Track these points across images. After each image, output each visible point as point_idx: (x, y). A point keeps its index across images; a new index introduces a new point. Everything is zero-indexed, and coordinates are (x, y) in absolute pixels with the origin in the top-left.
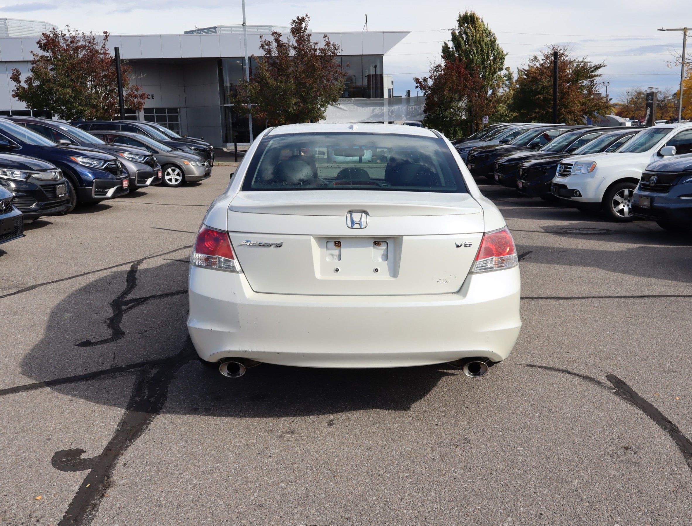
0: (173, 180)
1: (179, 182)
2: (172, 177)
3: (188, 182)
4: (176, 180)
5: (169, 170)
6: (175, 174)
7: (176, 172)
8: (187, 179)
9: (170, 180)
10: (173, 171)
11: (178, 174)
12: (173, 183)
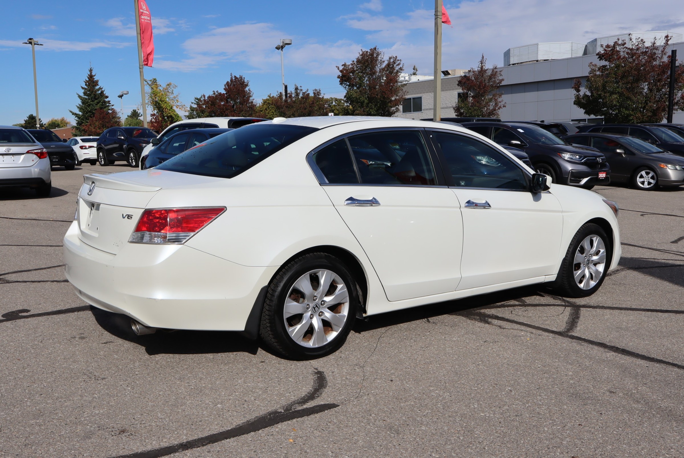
0: (646, 183)
1: (652, 185)
2: (645, 180)
3: (661, 187)
4: (649, 183)
5: (643, 173)
6: (648, 177)
7: (650, 175)
8: (660, 183)
9: (643, 183)
10: (648, 174)
11: (652, 178)
12: (646, 186)
